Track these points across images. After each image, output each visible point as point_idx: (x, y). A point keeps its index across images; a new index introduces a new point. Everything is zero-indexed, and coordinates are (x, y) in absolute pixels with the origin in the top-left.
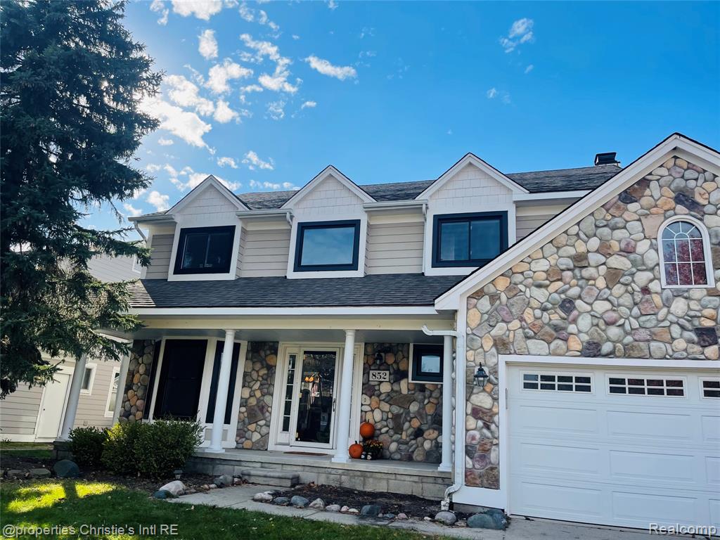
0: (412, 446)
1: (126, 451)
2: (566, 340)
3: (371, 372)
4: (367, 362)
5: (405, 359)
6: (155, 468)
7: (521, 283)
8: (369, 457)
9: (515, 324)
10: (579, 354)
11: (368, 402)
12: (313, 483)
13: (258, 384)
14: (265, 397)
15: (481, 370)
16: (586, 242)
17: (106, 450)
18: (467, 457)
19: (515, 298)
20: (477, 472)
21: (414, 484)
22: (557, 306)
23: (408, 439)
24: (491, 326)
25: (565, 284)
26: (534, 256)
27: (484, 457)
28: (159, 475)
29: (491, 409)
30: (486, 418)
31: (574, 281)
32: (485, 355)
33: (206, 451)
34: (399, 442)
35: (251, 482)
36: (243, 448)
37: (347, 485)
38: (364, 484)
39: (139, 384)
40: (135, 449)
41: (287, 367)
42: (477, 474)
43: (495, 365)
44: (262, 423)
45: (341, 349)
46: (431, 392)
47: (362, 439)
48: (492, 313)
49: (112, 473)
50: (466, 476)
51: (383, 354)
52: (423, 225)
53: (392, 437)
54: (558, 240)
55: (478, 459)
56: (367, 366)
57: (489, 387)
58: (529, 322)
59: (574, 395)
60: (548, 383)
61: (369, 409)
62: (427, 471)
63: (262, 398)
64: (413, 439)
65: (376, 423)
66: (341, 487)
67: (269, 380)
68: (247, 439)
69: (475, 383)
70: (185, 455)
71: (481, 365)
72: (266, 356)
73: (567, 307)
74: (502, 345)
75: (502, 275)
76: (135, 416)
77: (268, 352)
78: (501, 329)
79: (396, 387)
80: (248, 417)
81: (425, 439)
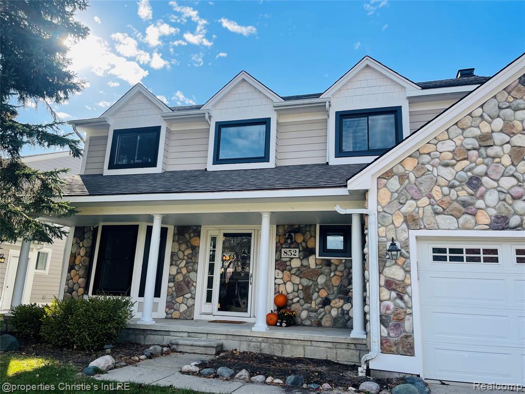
0: (320, 313)
1: (62, 326)
2: (474, 215)
3: (283, 250)
4: (279, 242)
5: (313, 238)
6: (88, 341)
7: (428, 163)
8: (284, 324)
9: (424, 201)
10: (488, 227)
11: (281, 276)
12: (236, 350)
13: (184, 262)
14: (191, 274)
15: (393, 244)
16: (490, 123)
17: (44, 325)
18: (382, 326)
19: (423, 177)
20: (392, 340)
21: (329, 350)
22: (464, 183)
23: (317, 307)
24: (400, 203)
25: (471, 163)
26: (440, 138)
27: (399, 325)
28: (93, 347)
29: (403, 281)
30: (398, 290)
31: (480, 160)
32: (396, 231)
33: (138, 323)
34: (308, 310)
35: (179, 350)
36: (172, 318)
37: (267, 351)
38: (282, 351)
39: (80, 265)
40: (70, 325)
41: (209, 248)
42: (392, 342)
43: (407, 239)
44: (188, 296)
45: (256, 231)
46: (337, 266)
47: (276, 308)
48: (402, 191)
49: (50, 346)
50: (382, 344)
51: (293, 234)
52: (325, 121)
53: (303, 306)
54: (463, 122)
55: (392, 327)
56: (279, 244)
57: (401, 261)
58: (437, 198)
59: (482, 266)
60: (456, 255)
61: (282, 282)
62: (339, 337)
63: (187, 274)
64: (322, 308)
65: (288, 294)
66: (261, 354)
67: (193, 258)
68: (175, 310)
69: (387, 257)
70: (117, 329)
71: (393, 240)
72: (191, 238)
73: (474, 184)
74: (412, 221)
75: (410, 156)
76: (77, 292)
77: (192, 235)
78: (411, 206)
79: (305, 263)
80: (176, 291)
81: (332, 307)
